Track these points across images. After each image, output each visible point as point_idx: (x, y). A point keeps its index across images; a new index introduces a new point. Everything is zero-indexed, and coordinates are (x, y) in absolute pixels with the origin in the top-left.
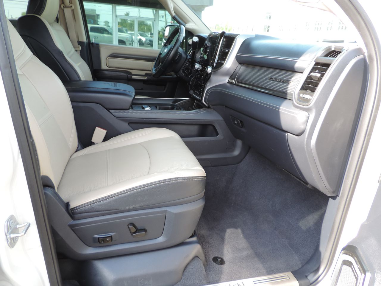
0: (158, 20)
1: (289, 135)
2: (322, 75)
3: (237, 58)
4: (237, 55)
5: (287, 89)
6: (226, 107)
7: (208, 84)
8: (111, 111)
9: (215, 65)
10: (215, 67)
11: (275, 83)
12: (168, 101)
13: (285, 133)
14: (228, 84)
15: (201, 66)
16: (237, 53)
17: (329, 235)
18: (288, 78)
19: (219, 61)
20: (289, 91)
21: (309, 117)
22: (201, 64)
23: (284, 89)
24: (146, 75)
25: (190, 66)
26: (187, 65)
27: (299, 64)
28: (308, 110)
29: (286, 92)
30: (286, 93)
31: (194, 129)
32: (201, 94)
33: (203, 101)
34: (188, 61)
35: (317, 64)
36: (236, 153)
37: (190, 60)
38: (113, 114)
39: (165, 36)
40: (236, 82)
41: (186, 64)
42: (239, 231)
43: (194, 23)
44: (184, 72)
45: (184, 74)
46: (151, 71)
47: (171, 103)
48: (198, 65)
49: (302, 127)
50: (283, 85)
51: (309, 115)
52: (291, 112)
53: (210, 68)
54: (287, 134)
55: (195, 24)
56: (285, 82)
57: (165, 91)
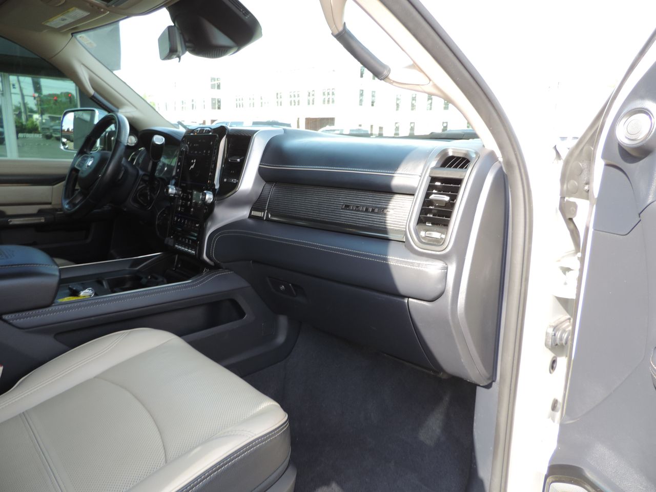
0: (11, 93)
1: (412, 302)
2: (454, 198)
3: (262, 172)
4: (259, 167)
5: (385, 223)
6: (254, 262)
7: (209, 224)
8: (6, 317)
9: (217, 187)
10: (218, 191)
11: (356, 214)
12: (117, 265)
13: (402, 300)
14: (250, 221)
15: (180, 189)
16: (260, 164)
17: (491, 448)
18: (382, 205)
19: (225, 180)
20: (391, 226)
21: (447, 268)
22: (181, 187)
23: (379, 224)
24: (40, 213)
25: (148, 188)
26: (140, 187)
27: (399, 179)
28: (444, 258)
29: (386, 228)
30: (385, 231)
31: (198, 314)
32: (197, 244)
33: (205, 256)
34: (143, 180)
35: (433, 179)
36: (281, 339)
37: (147, 178)
38: (15, 322)
39: (64, 131)
40: (270, 216)
41: (138, 187)
42: (334, 486)
43: (133, 105)
44: (135, 200)
45: (136, 205)
46: (50, 203)
47: (127, 269)
48: (173, 187)
49: (440, 287)
50: (375, 217)
51: (446, 264)
52: (412, 264)
53: (210, 194)
54: (407, 301)
55: (136, 109)
56: (376, 210)
57: (89, 241)
